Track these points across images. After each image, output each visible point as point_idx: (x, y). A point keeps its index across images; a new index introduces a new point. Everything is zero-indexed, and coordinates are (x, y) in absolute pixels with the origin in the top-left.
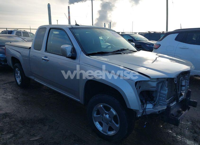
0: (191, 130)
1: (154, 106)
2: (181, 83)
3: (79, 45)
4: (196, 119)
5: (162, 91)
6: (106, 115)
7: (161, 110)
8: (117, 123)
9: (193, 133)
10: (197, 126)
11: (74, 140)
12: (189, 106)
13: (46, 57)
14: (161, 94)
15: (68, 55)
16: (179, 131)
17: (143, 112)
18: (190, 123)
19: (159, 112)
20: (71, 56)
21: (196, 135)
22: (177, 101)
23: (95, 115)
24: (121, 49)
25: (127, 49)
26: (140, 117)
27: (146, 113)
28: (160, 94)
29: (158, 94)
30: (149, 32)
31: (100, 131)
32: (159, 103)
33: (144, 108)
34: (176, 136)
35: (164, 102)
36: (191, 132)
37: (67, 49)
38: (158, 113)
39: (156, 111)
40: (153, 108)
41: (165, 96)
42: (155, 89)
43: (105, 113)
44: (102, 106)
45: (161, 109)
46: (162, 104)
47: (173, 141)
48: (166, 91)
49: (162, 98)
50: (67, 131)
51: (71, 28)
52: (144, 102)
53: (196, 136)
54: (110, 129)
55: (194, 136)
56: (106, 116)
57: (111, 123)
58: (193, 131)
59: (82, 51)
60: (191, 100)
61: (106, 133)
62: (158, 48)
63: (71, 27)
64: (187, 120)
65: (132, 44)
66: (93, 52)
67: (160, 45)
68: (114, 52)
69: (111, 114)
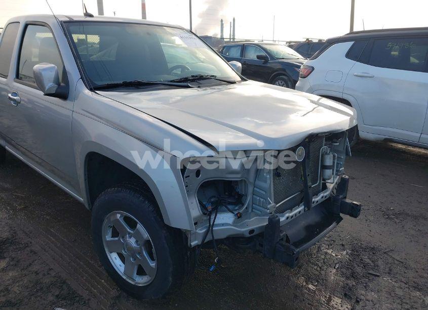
0: (344, 270)
1: (239, 218)
2: (323, 161)
3: (77, 63)
4: (363, 243)
5: (258, 182)
6: (130, 237)
7: (257, 228)
8: (153, 259)
9: (347, 278)
10: (362, 260)
11: (57, 296)
12: (341, 215)
13: (15, 94)
14: (258, 190)
15: (47, 88)
16: (317, 273)
17: (206, 233)
18: (347, 253)
19: (252, 231)
20: (54, 92)
21: (351, 282)
22: (308, 204)
23: (108, 238)
24: (193, 76)
25: (213, 76)
26: (198, 246)
27: (213, 236)
28: (255, 188)
29: (250, 189)
30: (308, 39)
31: (121, 274)
32: (252, 211)
33: (210, 223)
34: (304, 284)
35: (263, 209)
36: (343, 274)
37: (43, 73)
38: (248, 235)
39: (243, 230)
40: (234, 224)
41: (264, 193)
42: (239, 176)
43: (129, 233)
44: (119, 216)
45: (257, 226)
46: (260, 213)
47: (296, 296)
48: (266, 182)
49: (258, 198)
50: (48, 274)
51: (65, 22)
52: (210, 208)
53: (351, 285)
54: (141, 272)
55: (347, 284)
56: (130, 240)
57: (141, 256)
58: (348, 273)
59: (81, 78)
60: (348, 201)
61: (134, 280)
62: (308, 76)
63: (68, 19)
64: (343, 245)
65: (232, 64)
66: (109, 83)
67: (313, 69)
68: (171, 81)
69: (138, 236)
